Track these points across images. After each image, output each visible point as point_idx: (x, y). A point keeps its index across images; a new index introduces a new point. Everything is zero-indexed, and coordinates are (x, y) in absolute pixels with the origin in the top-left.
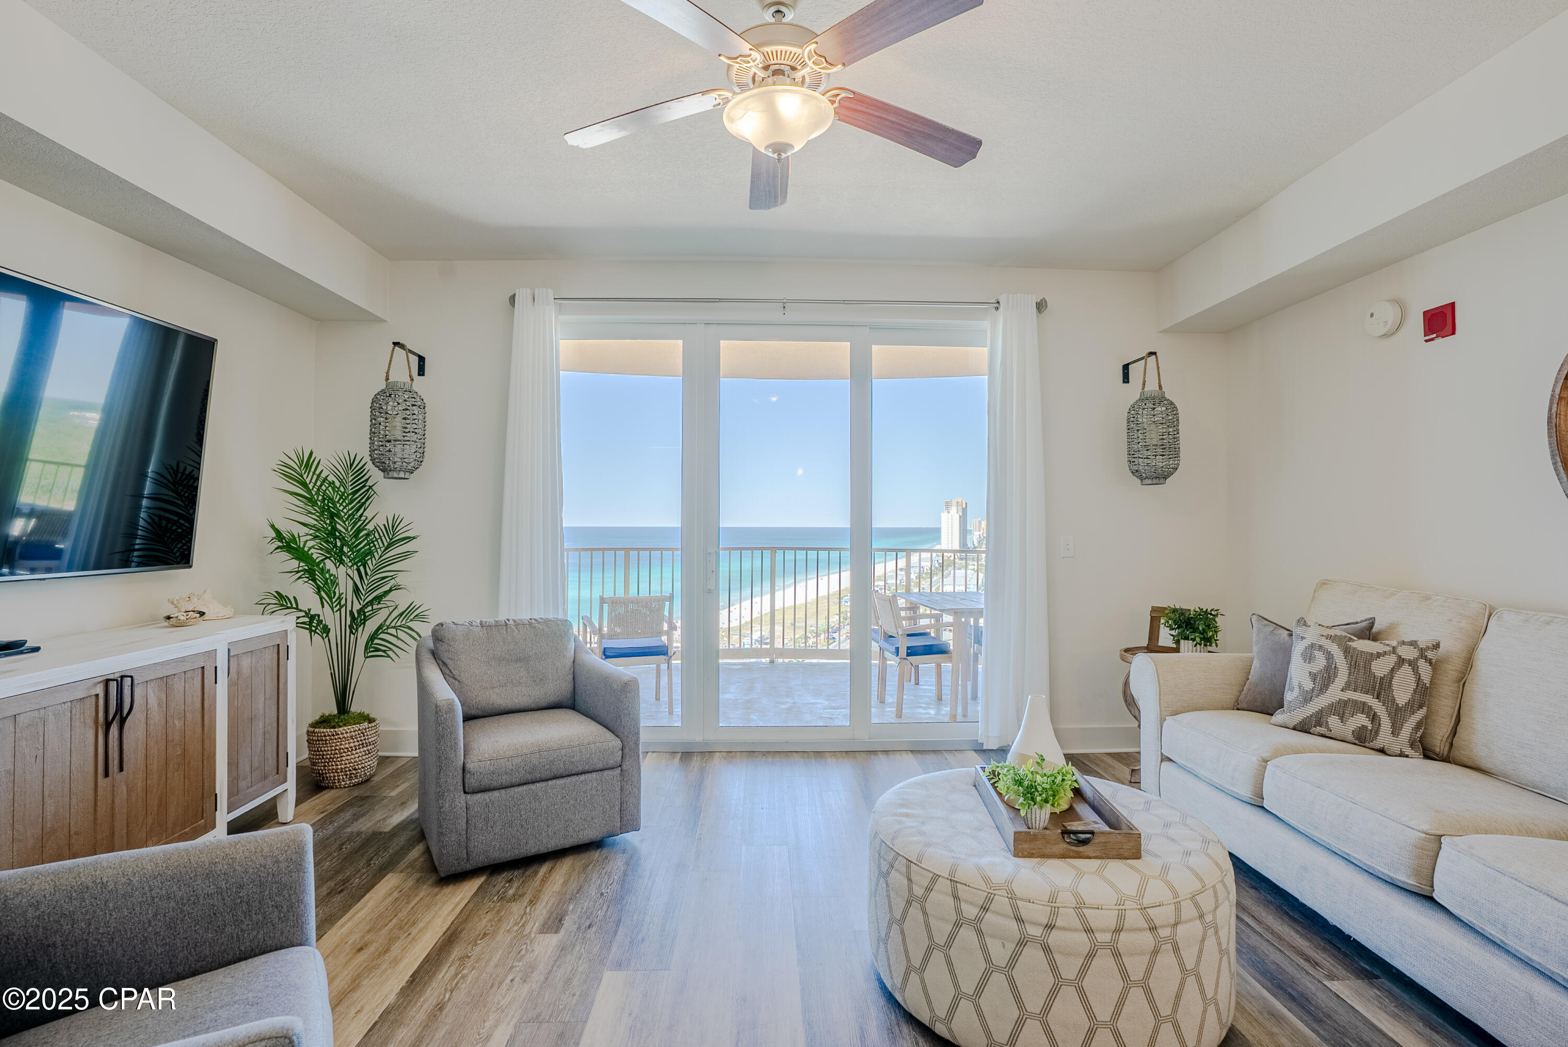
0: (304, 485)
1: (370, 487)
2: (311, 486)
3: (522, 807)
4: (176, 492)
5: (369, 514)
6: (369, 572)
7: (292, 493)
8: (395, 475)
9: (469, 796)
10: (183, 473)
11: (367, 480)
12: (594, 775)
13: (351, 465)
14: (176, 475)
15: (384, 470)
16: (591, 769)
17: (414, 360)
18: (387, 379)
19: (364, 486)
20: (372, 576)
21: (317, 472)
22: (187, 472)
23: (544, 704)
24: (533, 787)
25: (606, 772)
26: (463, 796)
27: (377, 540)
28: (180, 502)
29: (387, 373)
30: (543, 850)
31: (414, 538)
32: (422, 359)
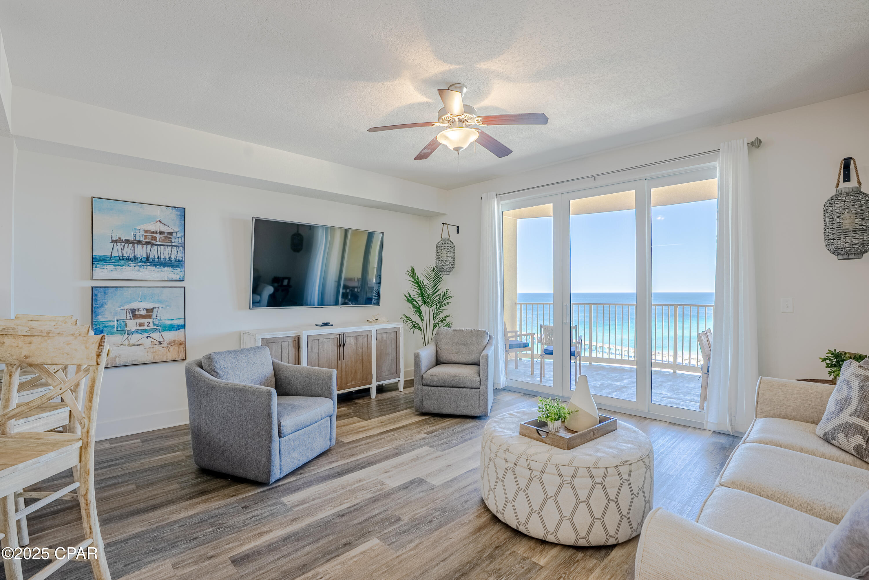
1: (441, 278)
3: (441, 395)
8: (444, 273)
9: (424, 387)
11: (440, 275)
12: (469, 389)
13: (434, 270)
16: (467, 387)
17: (455, 228)
18: (442, 237)
19: (438, 277)
23: (470, 362)
24: (445, 389)
25: (474, 389)
26: (422, 386)
29: (442, 235)
30: (448, 413)
31: (450, 297)
32: (458, 227)
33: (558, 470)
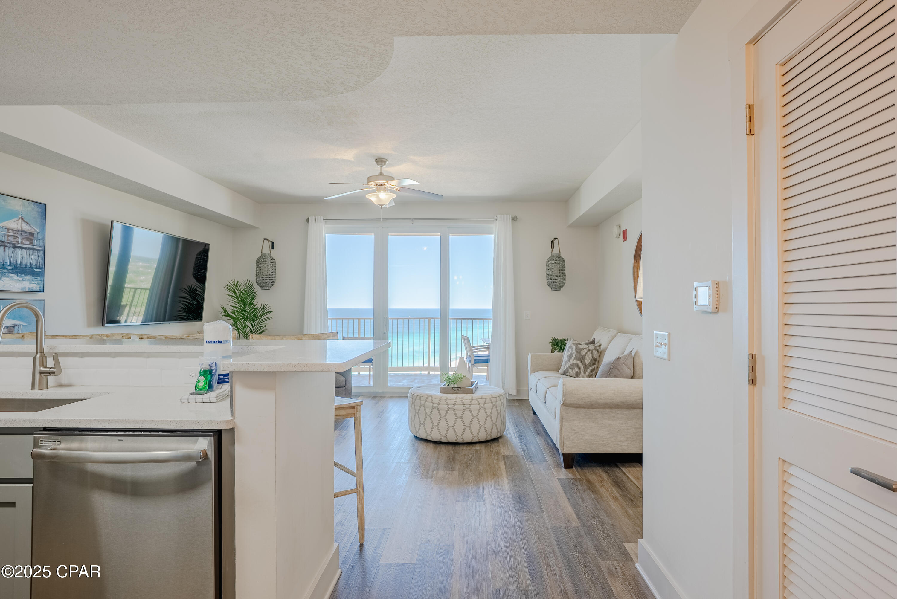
0: (235, 293)
1: (255, 293)
2: (237, 293)
4: (190, 296)
5: (255, 303)
6: (256, 325)
7: (229, 295)
8: (265, 288)
10: (193, 289)
11: (253, 290)
13: (248, 284)
14: (191, 289)
15: (261, 287)
17: (271, 243)
18: (262, 252)
19: (253, 292)
20: (257, 326)
21: (239, 289)
22: (195, 288)
25: (340, 388)
27: (258, 313)
28: (190, 299)
29: (262, 250)
31: (272, 312)
32: (273, 243)
33: (478, 401)
